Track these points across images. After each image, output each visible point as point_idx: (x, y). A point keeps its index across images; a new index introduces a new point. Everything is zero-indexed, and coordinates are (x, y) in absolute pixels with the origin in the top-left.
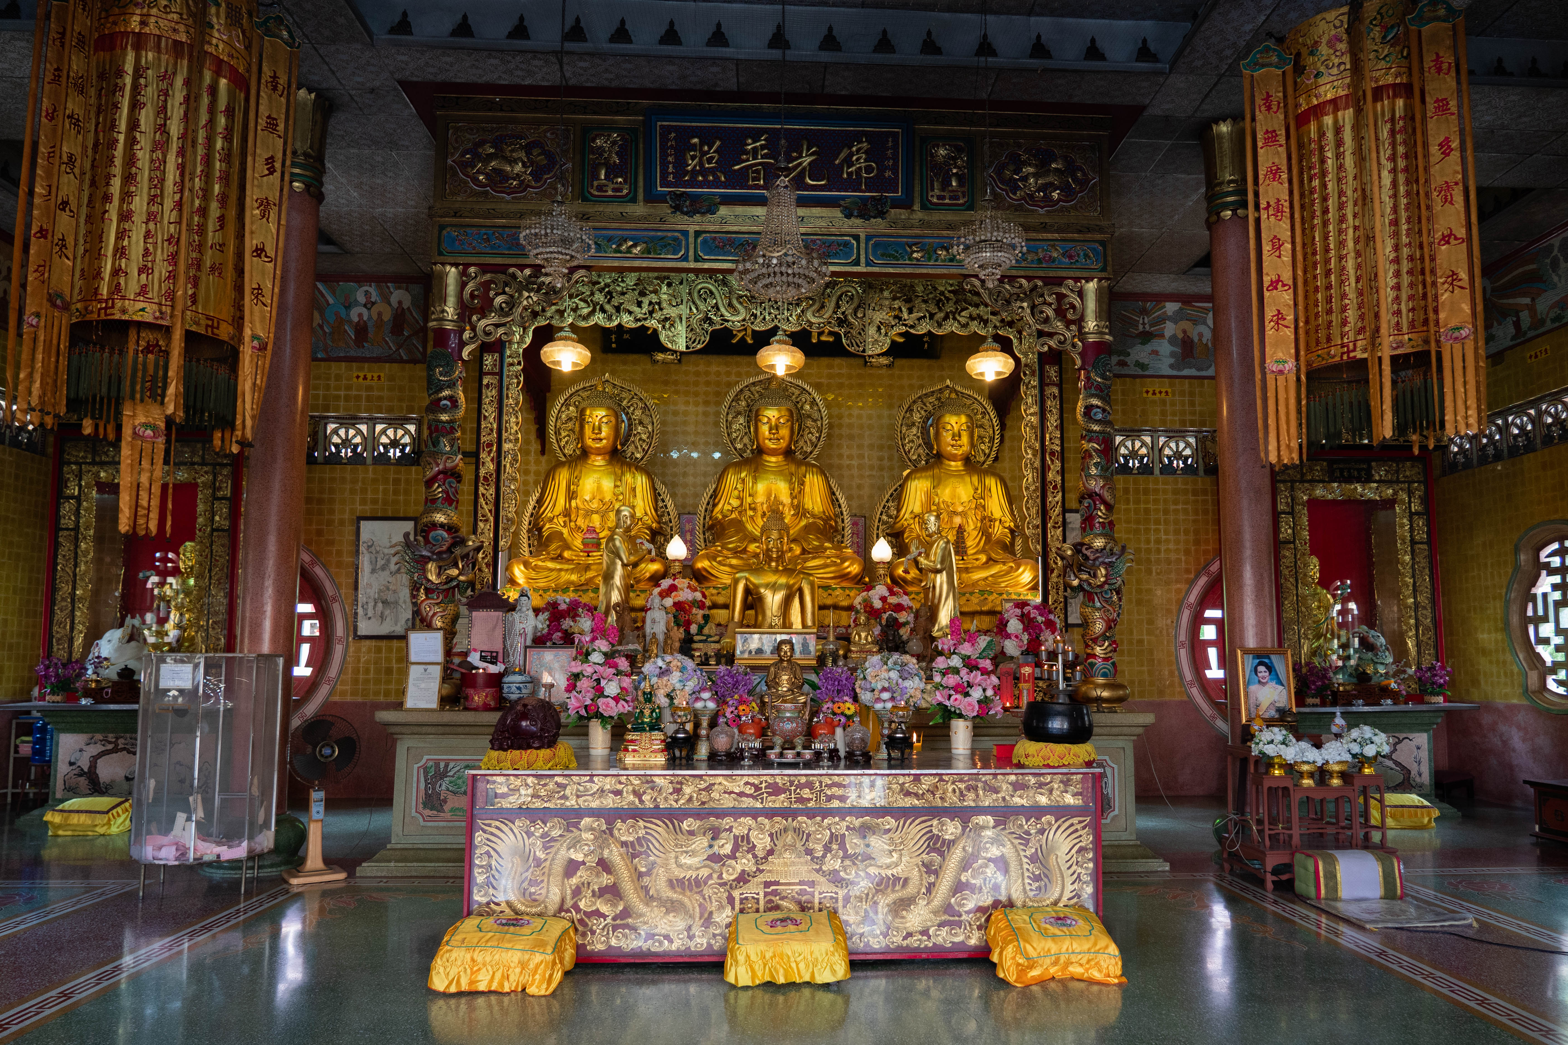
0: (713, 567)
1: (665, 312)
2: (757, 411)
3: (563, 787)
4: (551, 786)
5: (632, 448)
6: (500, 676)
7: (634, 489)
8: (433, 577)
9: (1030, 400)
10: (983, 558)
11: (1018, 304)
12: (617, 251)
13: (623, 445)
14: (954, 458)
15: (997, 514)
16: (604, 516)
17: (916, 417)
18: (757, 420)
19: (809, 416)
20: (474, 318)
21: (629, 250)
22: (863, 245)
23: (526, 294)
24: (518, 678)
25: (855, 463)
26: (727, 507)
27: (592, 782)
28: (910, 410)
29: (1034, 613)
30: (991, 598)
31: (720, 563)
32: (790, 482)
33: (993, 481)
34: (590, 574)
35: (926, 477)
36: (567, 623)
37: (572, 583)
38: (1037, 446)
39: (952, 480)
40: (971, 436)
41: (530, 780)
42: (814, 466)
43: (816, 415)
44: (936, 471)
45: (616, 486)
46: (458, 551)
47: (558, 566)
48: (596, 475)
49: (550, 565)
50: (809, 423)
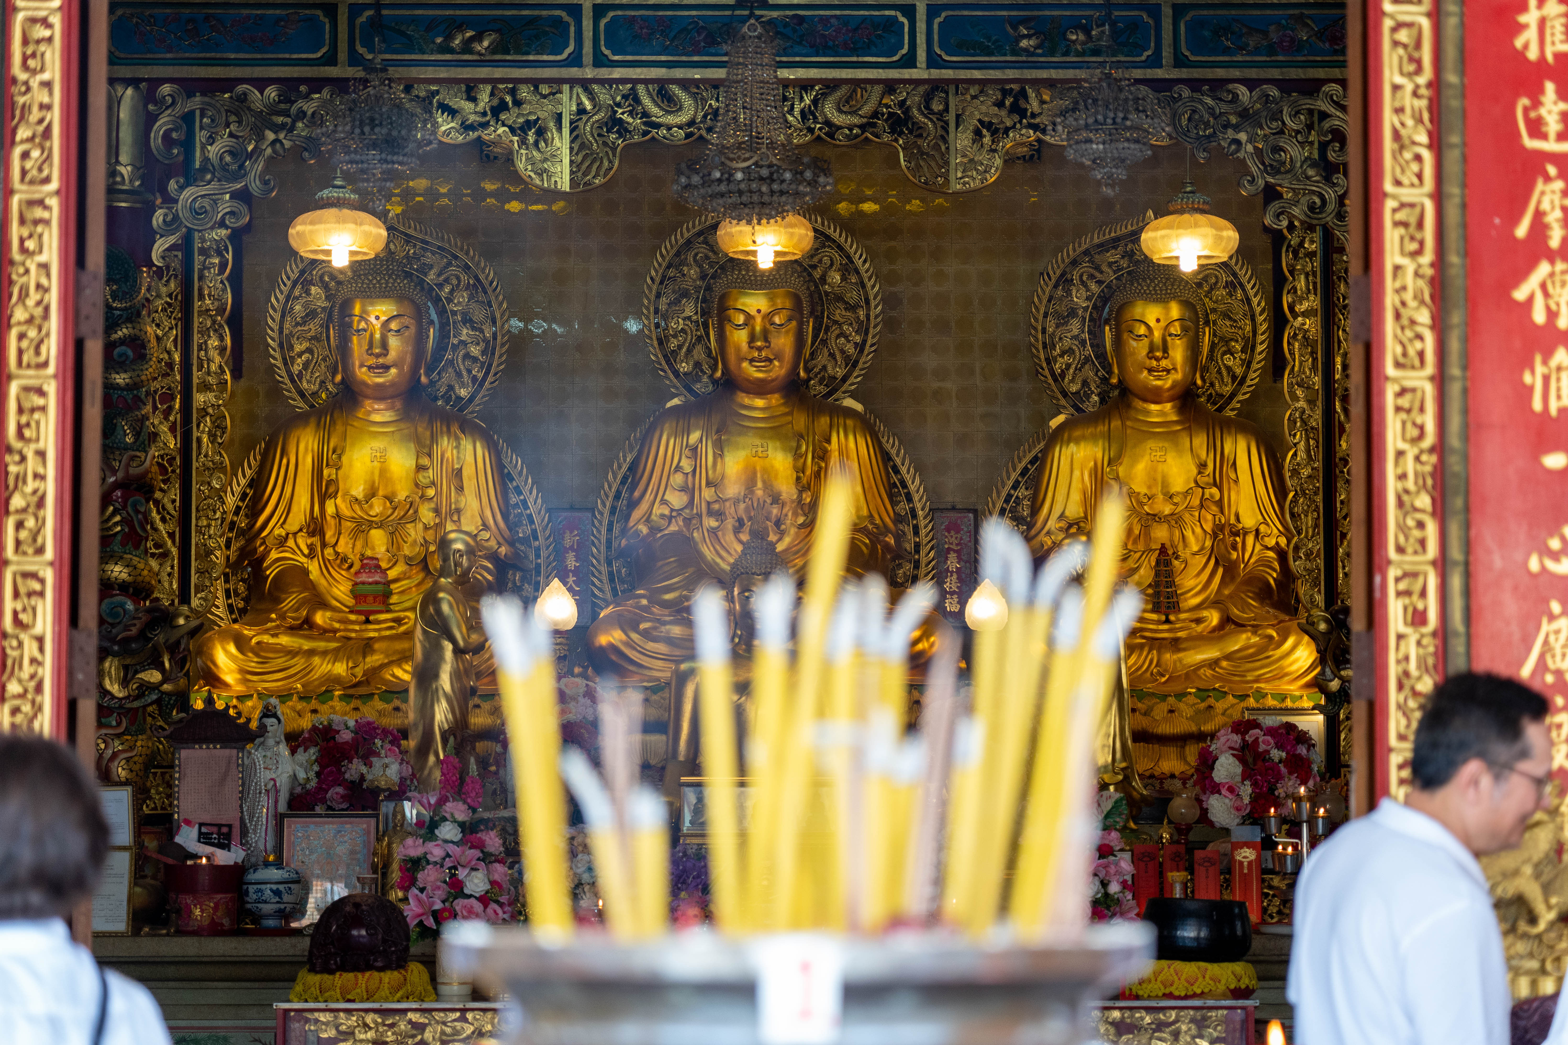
0: (630, 644)
1: (526, 109)
2: (723, 298)
3: (420, 1028)
4: (403, 1026)
5: (448, 376)
6: (237, 871)
7: (459, 473)
8: (115, 688)
9: (1301, 283)
10: (1214, 618)
11: (1230, 133)
12: (445, 49)
13: (429, 371)
14: (1156, 396)
15: (1249, 521)
16: (395, 535)
17: (1079, 298)
18: (723, 320)
19: (839, 298)
20: (172, 185)
21: (467, 47)
22: (921, 26)
23: (270, 136)
24: (274, 874)
25: (950, 385)
26: (658, 510)
27: (463, 1019)
28: (1064, 281)
29: (1265, 743)
30: (1220, 706)
31: (646, 635)
32: (797, 455)
33: (1242, 444)
34: (374, 660)
35: (1094, 438)
36: (355, 768)
37: (337, 680)
38: (1317, 381)
39: (1151, 444)
40: (1194, 349)
41: (369, 1018)
42: (849, 412)
43: (852, 296)
44: (1116, 423)
45: (420, 468)
46: (160, 637)
47: (307, 645)
48: (378, 444)
49: (284, 640)
50: (839, 313)
